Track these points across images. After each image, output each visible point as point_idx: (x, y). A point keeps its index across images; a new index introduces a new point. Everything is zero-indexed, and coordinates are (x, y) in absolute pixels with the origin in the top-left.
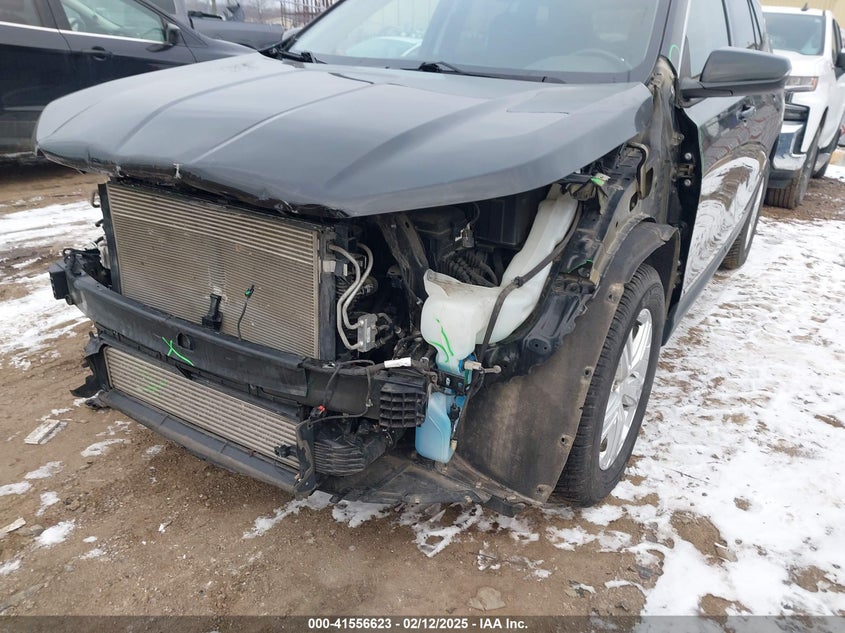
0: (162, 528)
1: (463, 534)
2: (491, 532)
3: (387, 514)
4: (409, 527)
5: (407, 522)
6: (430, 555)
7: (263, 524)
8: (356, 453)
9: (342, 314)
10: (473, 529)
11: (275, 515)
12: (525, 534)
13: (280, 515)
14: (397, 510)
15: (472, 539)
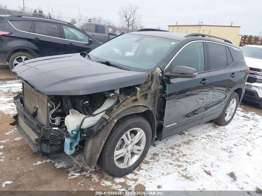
0: (18, 159)
1: (81, 176)
2: (88, 177)
3: (67, 167)
4: (70, 171)
5: (70, 170)
6: (69, 178)
7: (39, 163)
8: (49, 148)
9: (50, 116)
10: (84, 175)
11: (43, 161)
12: (96, 180)
13: (44, 161)
14: (70, 167)
15: (82, 177)
